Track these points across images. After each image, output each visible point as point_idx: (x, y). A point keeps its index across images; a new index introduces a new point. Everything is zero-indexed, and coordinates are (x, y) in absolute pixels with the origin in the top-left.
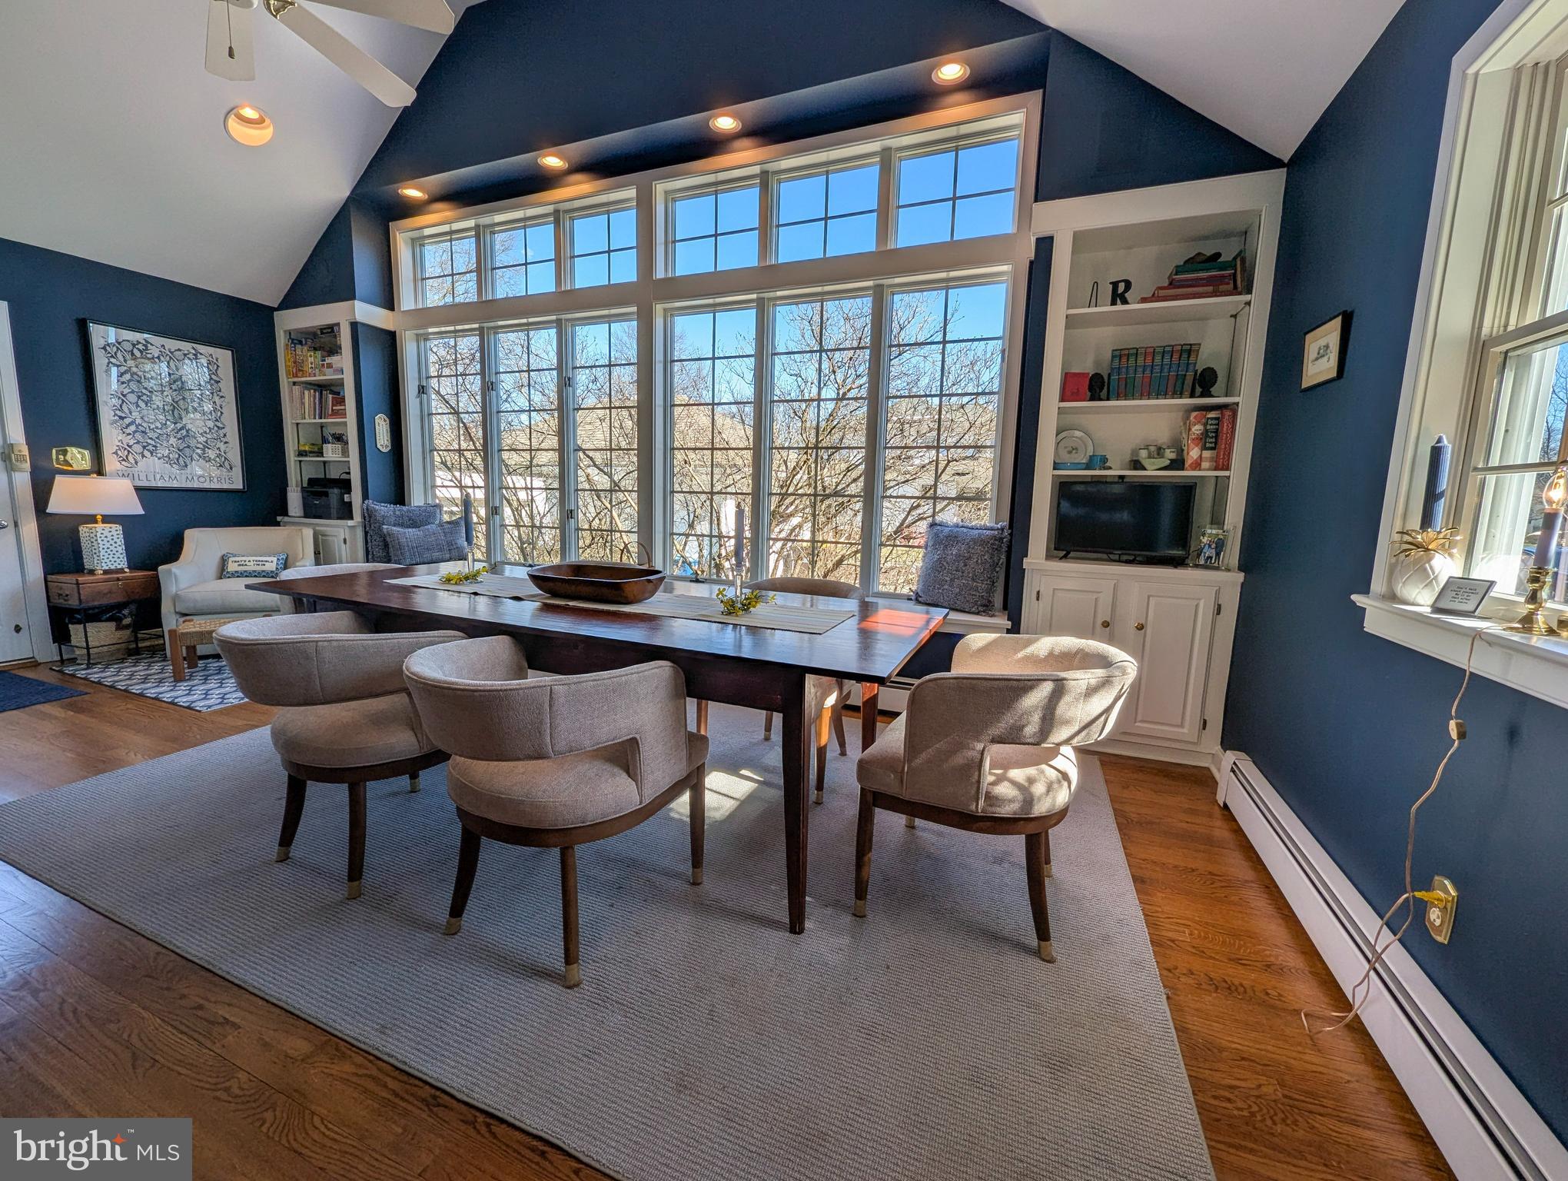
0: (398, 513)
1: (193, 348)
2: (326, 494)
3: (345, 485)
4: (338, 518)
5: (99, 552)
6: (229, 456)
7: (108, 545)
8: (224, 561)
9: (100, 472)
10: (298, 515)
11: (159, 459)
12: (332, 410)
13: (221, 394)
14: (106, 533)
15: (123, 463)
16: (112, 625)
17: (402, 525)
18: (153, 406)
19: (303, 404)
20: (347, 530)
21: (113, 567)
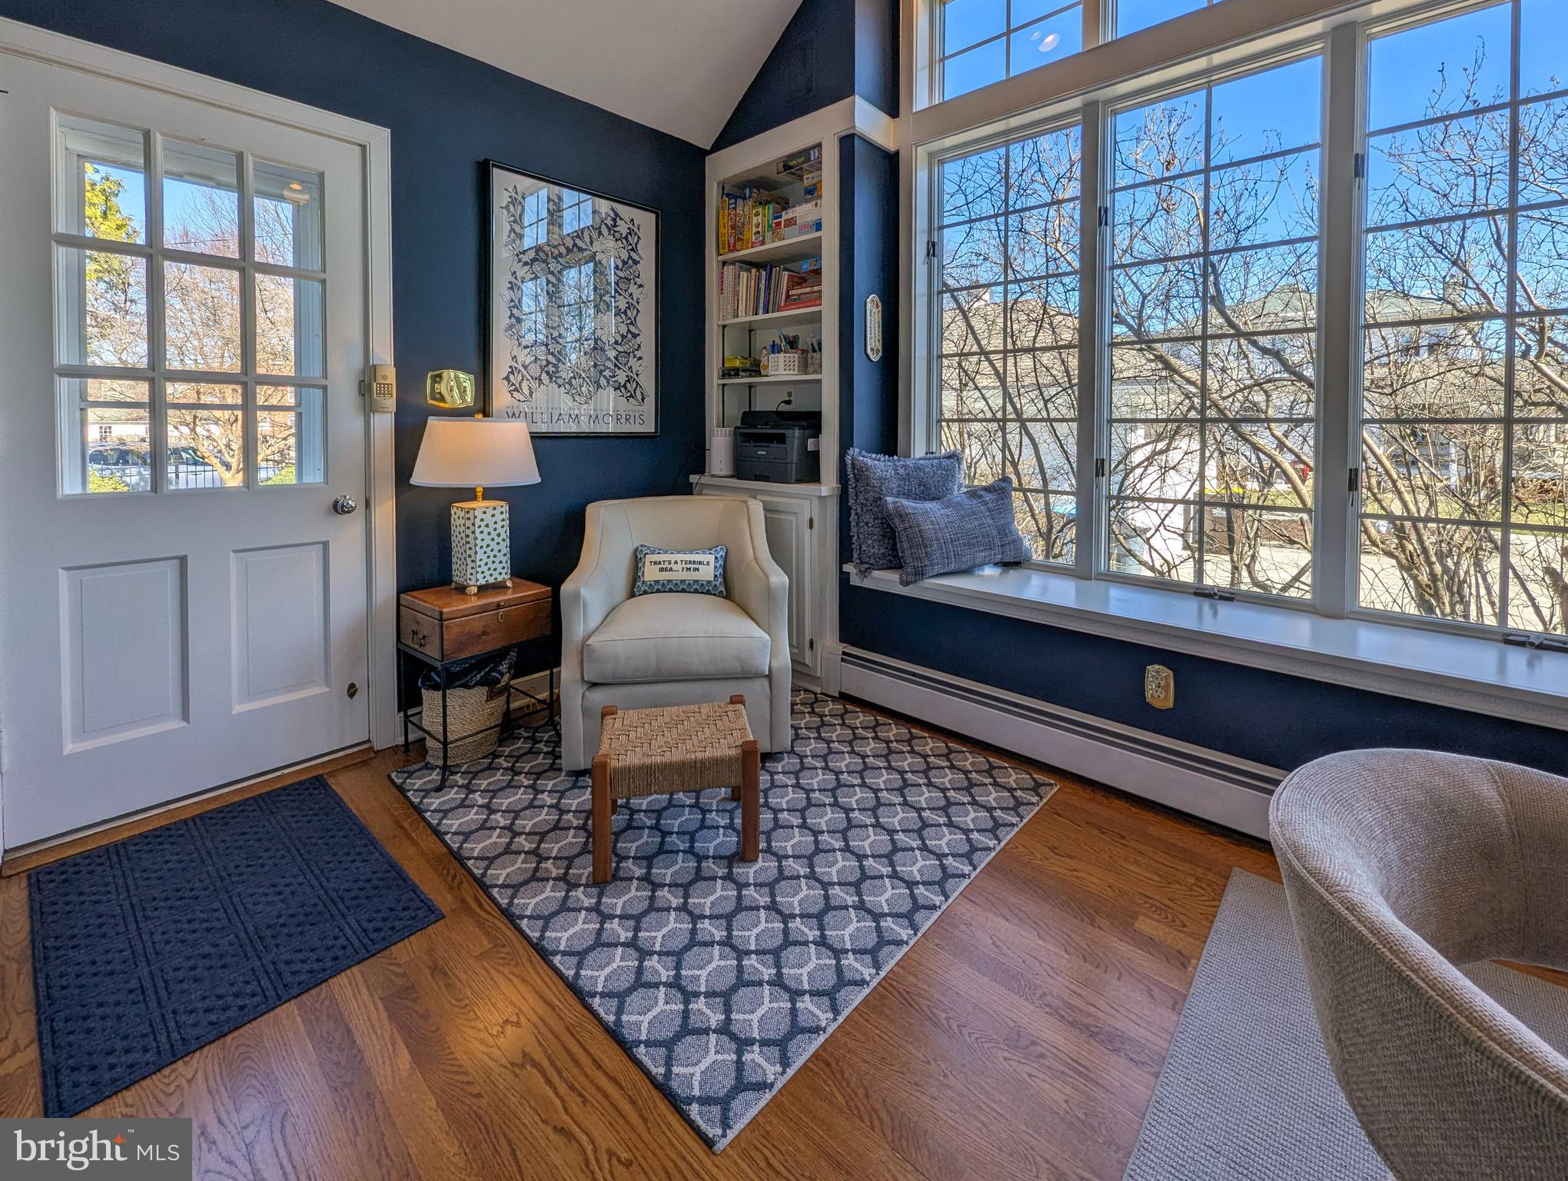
0: (901, 471)
1: (613, 209)
2: (781, 439)
3: (812, 422)
4: (798, 481)
5: (476, 553)
6: (641, 380)
7: (488, 541)
8: (637, 561)
9: (486, 413)
10: (723, 473)
11: (559, 386)
12: (788, 296)
13: (639, 281)
14: (488, 518)
15: (515, 394)
16: (481, 692)
17: (908, 495)
18: (558, 301)
19: (736, 293)
20: (816, 502)
21: (491, 580)
